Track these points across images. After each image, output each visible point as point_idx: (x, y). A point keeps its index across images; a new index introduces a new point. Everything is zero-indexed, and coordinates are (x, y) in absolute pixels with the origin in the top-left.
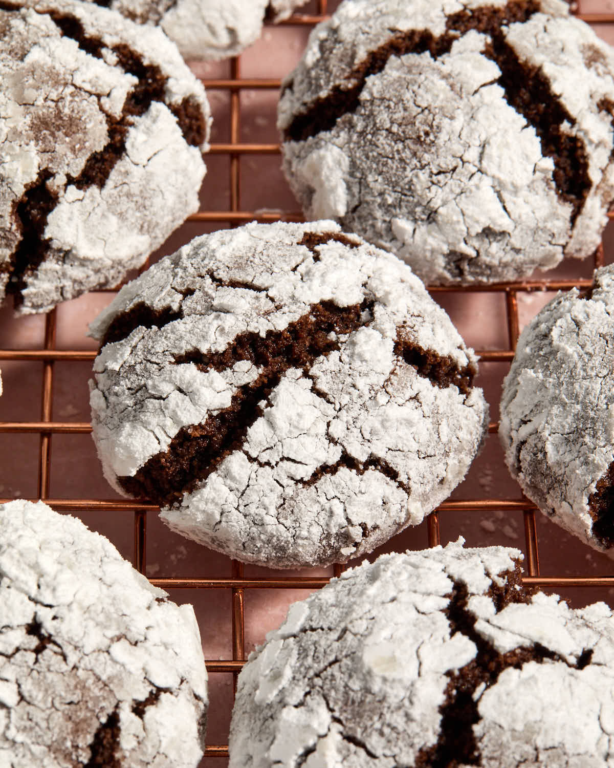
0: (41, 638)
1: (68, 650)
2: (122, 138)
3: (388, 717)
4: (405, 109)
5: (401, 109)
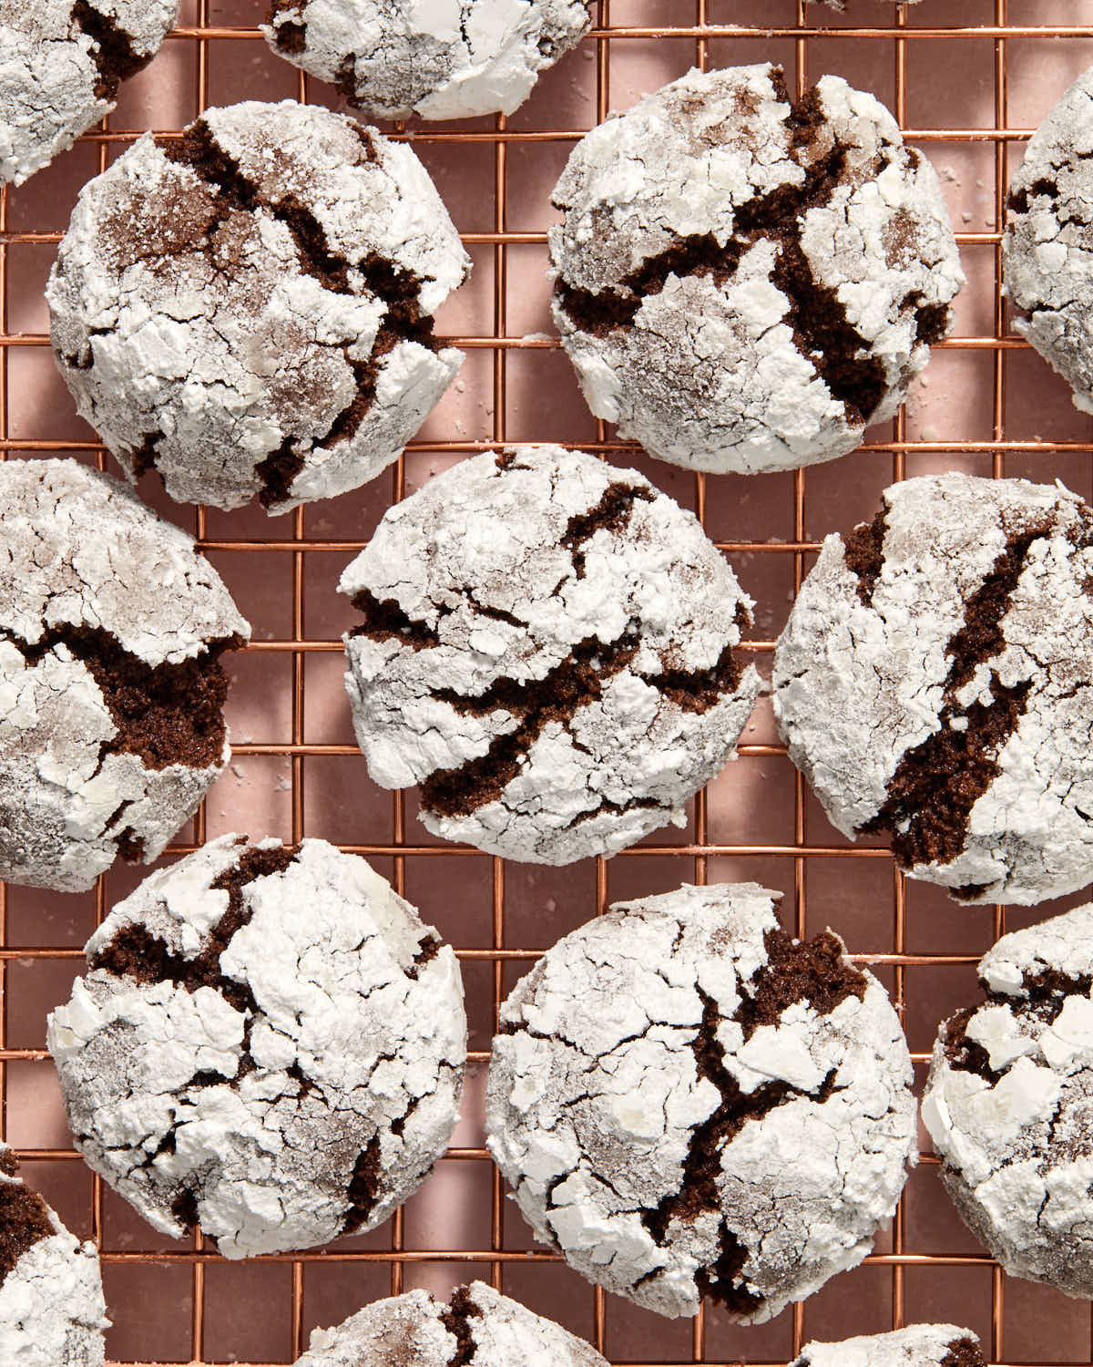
0: (302, 1081)
1: (329, 1093)
2: (372, 382)
3: (633, 1165)
4: (683, 356)
5: (678, 355)
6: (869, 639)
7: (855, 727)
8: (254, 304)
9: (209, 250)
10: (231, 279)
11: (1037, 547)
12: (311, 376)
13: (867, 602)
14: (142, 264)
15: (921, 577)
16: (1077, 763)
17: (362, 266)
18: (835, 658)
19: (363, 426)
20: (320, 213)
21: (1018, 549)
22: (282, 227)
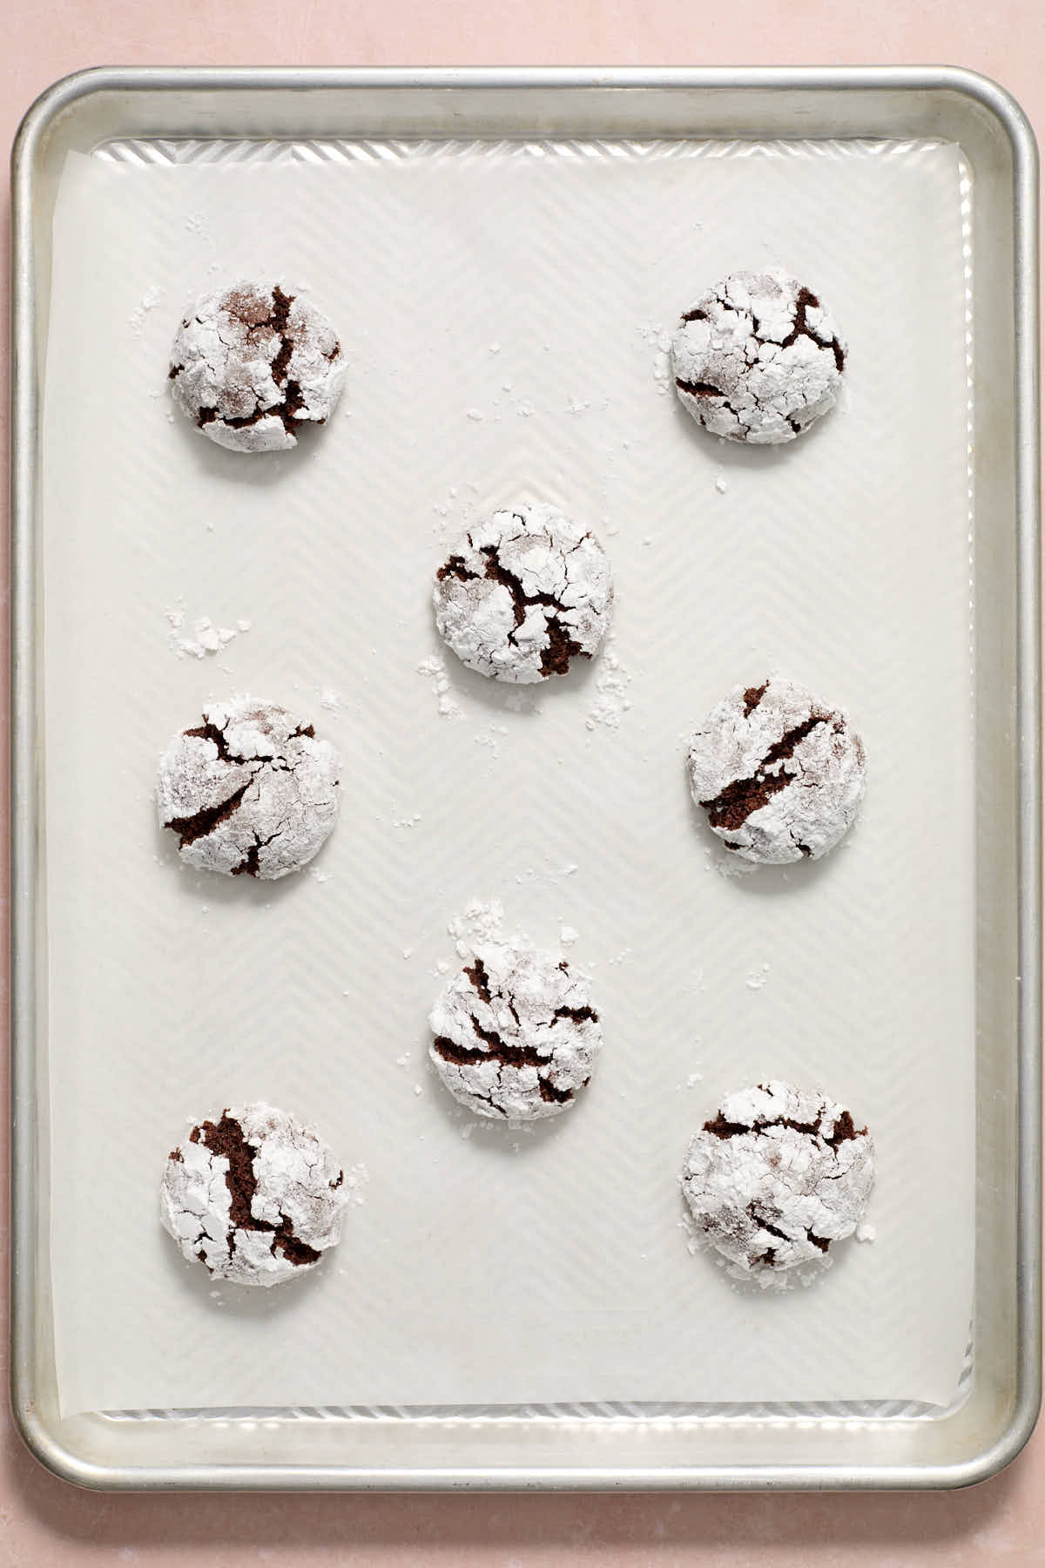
6: (741, 731)
7: (720, 762)
8: (247, 358)
9: (252, 329)
10: (248, 344)
11: (820, 725)
12: (241, 396)
13: (746, 716)
14: (229, 313)
15: (771, 716)
16: (799, 814)
17: (291, 382)
18: (724, 732)
19: (243, 428)
20: (295, 353)
21: (813, 722)
22: (280, 346)
